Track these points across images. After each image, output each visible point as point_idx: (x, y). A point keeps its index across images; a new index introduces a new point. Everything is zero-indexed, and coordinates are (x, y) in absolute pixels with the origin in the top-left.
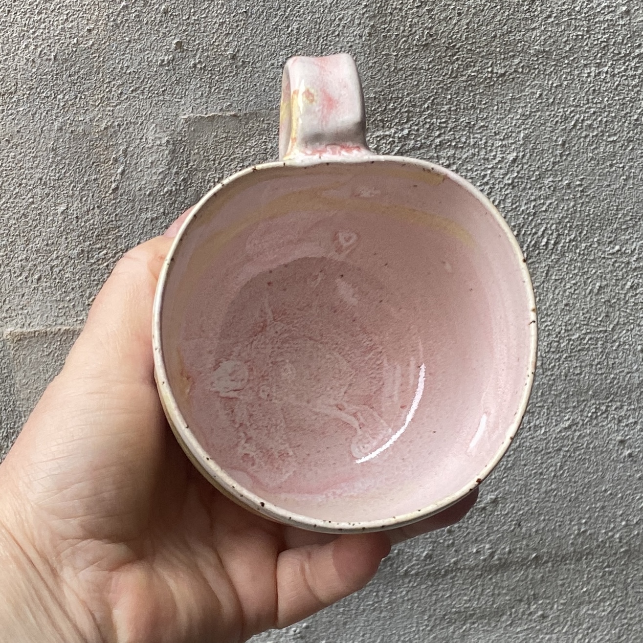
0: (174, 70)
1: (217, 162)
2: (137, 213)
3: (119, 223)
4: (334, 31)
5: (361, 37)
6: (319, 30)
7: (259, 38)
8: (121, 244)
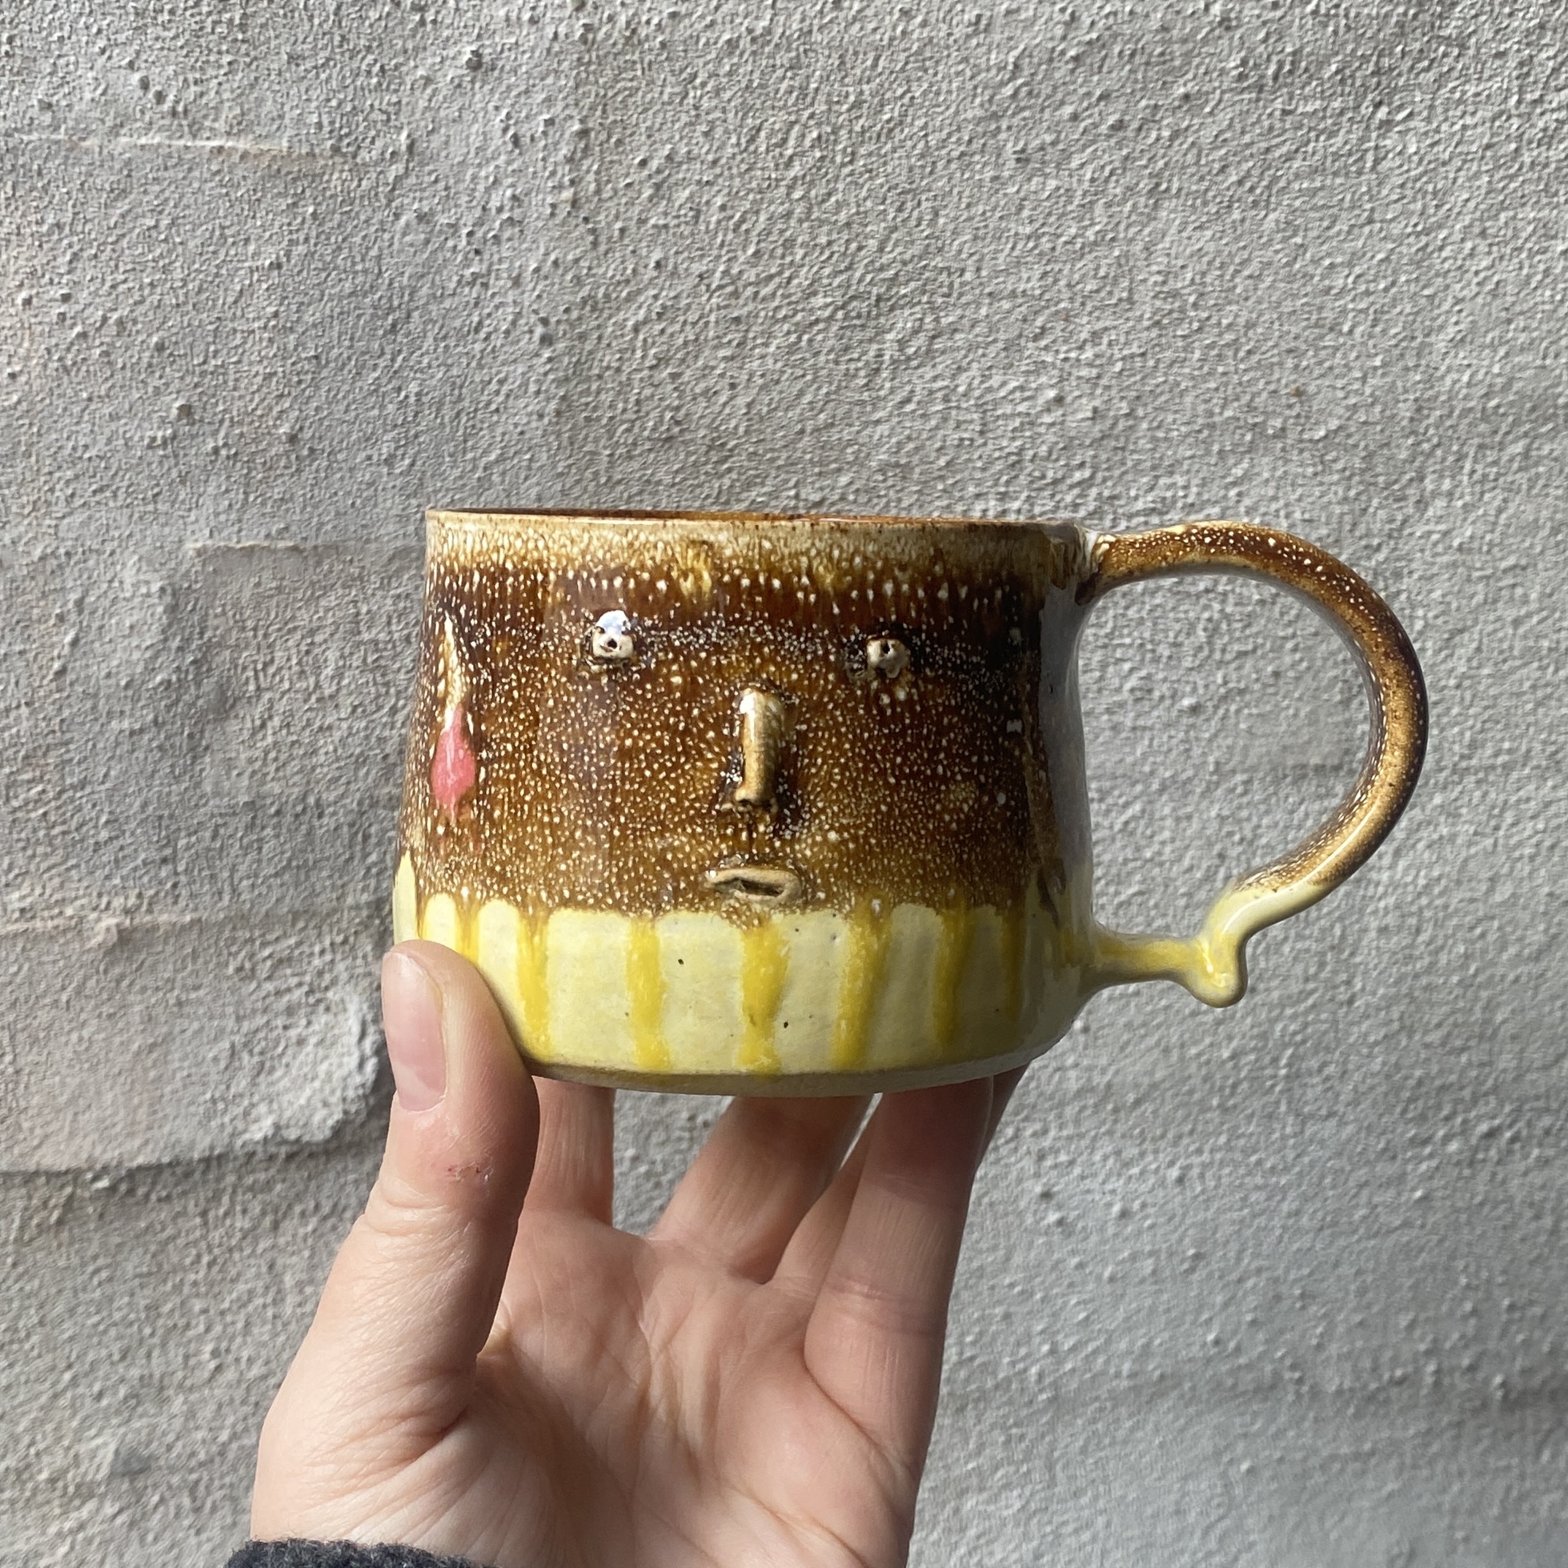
0: (176, 456)
1: (261, 633)
2: (103, 720)
3: (68, 736)
4: (489, 403)
5: (541, 416)
6: (460, 399)
7: (342, 407)
8: (72, 774)
